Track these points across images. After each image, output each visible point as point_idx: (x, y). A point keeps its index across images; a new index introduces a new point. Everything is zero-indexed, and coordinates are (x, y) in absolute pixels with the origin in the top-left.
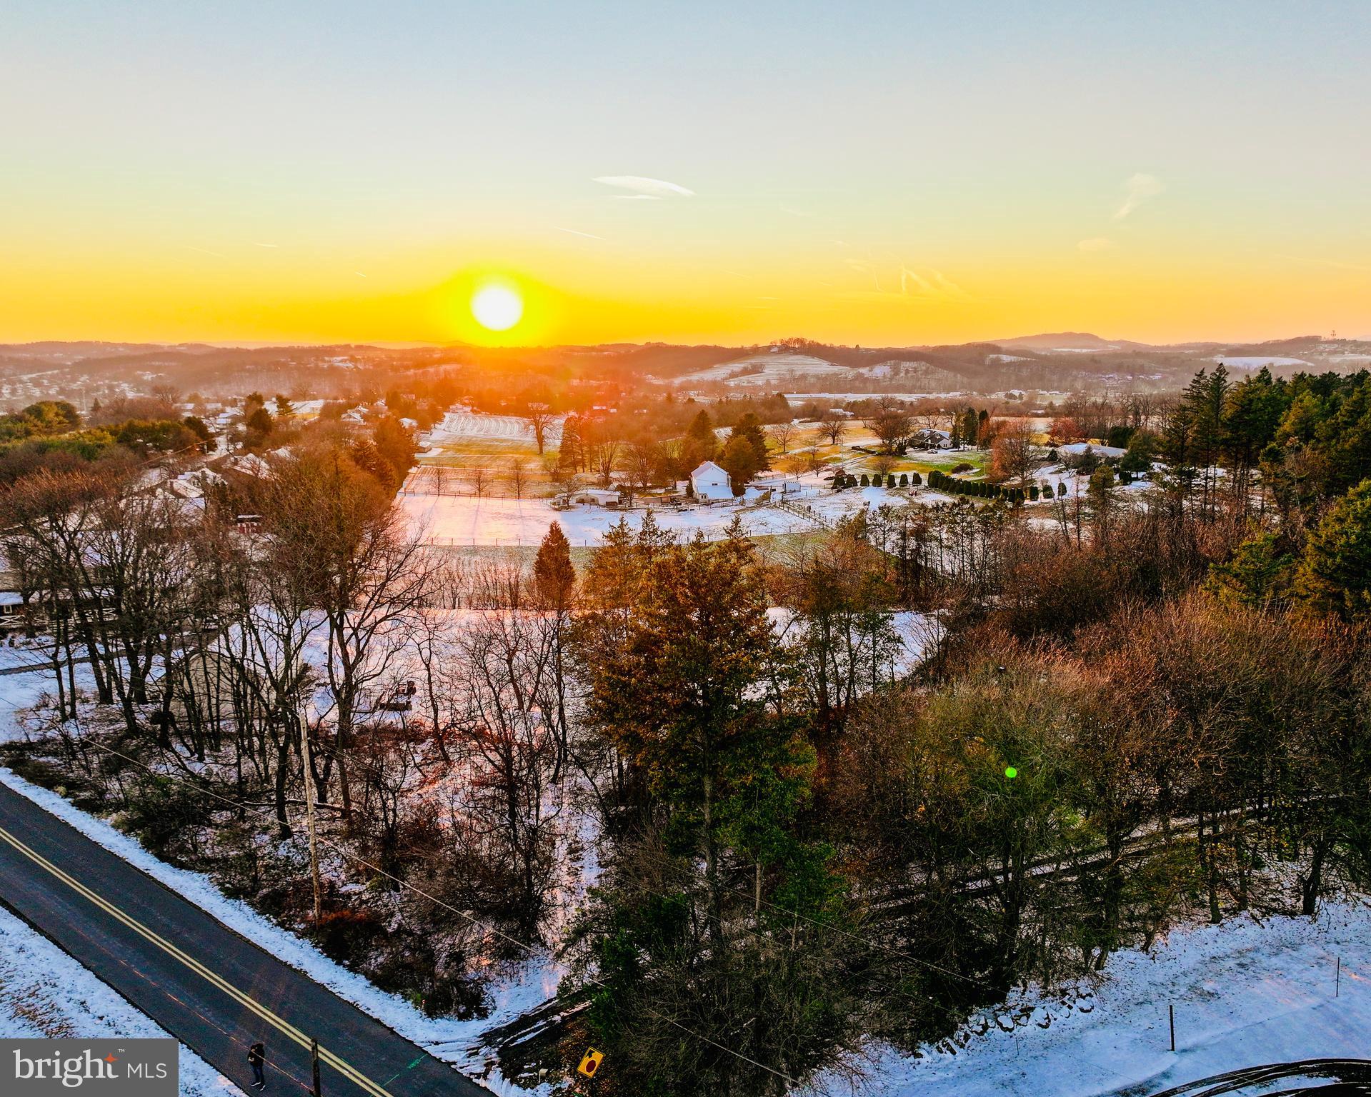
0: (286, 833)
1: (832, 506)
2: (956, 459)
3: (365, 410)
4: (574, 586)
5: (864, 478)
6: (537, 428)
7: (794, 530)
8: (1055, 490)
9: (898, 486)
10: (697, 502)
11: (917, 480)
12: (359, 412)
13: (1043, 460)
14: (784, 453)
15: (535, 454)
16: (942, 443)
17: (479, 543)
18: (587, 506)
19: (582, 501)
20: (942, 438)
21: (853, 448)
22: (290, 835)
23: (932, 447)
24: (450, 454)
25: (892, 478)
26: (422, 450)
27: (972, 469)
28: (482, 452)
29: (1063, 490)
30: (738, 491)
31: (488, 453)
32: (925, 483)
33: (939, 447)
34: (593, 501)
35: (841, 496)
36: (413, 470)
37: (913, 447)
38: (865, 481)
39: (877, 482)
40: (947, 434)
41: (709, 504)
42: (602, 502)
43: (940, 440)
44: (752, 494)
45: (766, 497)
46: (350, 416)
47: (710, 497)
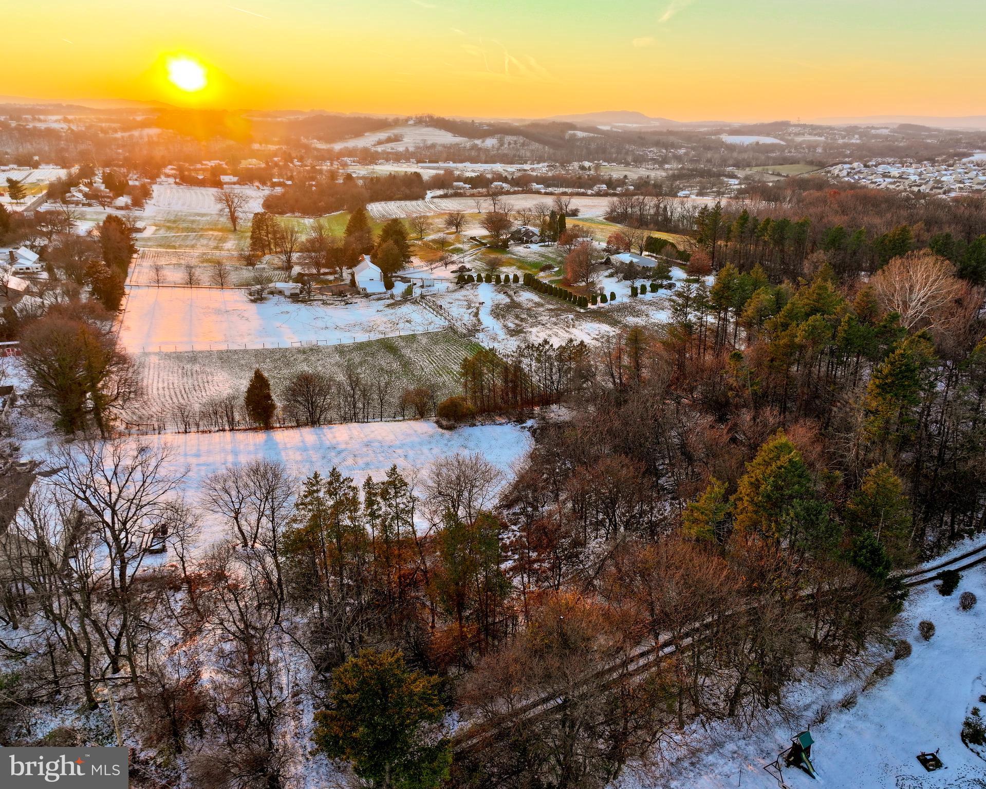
0: (93, 705)
1: (457, 303)
6: (231, 211)
7: (431, 329)
8: (609, 298)
9: (503, 284)
10: (359, 293)
11: (516, 278)
12: (80, 191)
13: (601, 263)
14: (421, 239)
15: (230, 231)
16: (533, 239)
17: (198, 348)
18: (277, 297)
19: (272, 293)
20: (534, 234)
21: (471, 238)
22: (96, 707)
23: (527, 242)
24: (162, 233)
25: (498, 277)
27: (553, 268)
28: (188, 230)
29: (613, 296)
30: (389, 285)
31: (193, 230)
32: (521, 282)
33: (532, 242)
34: (280, 293)
35: (463, 292)
37: (513, 240)
38: (480, 279)
39: (488, 280)
40: (536, 230)
41: (367, 296)
42: (287, 293)
43: (532, 236)
44: (399, 288)
45: (409, 291)
47: (369, 291)
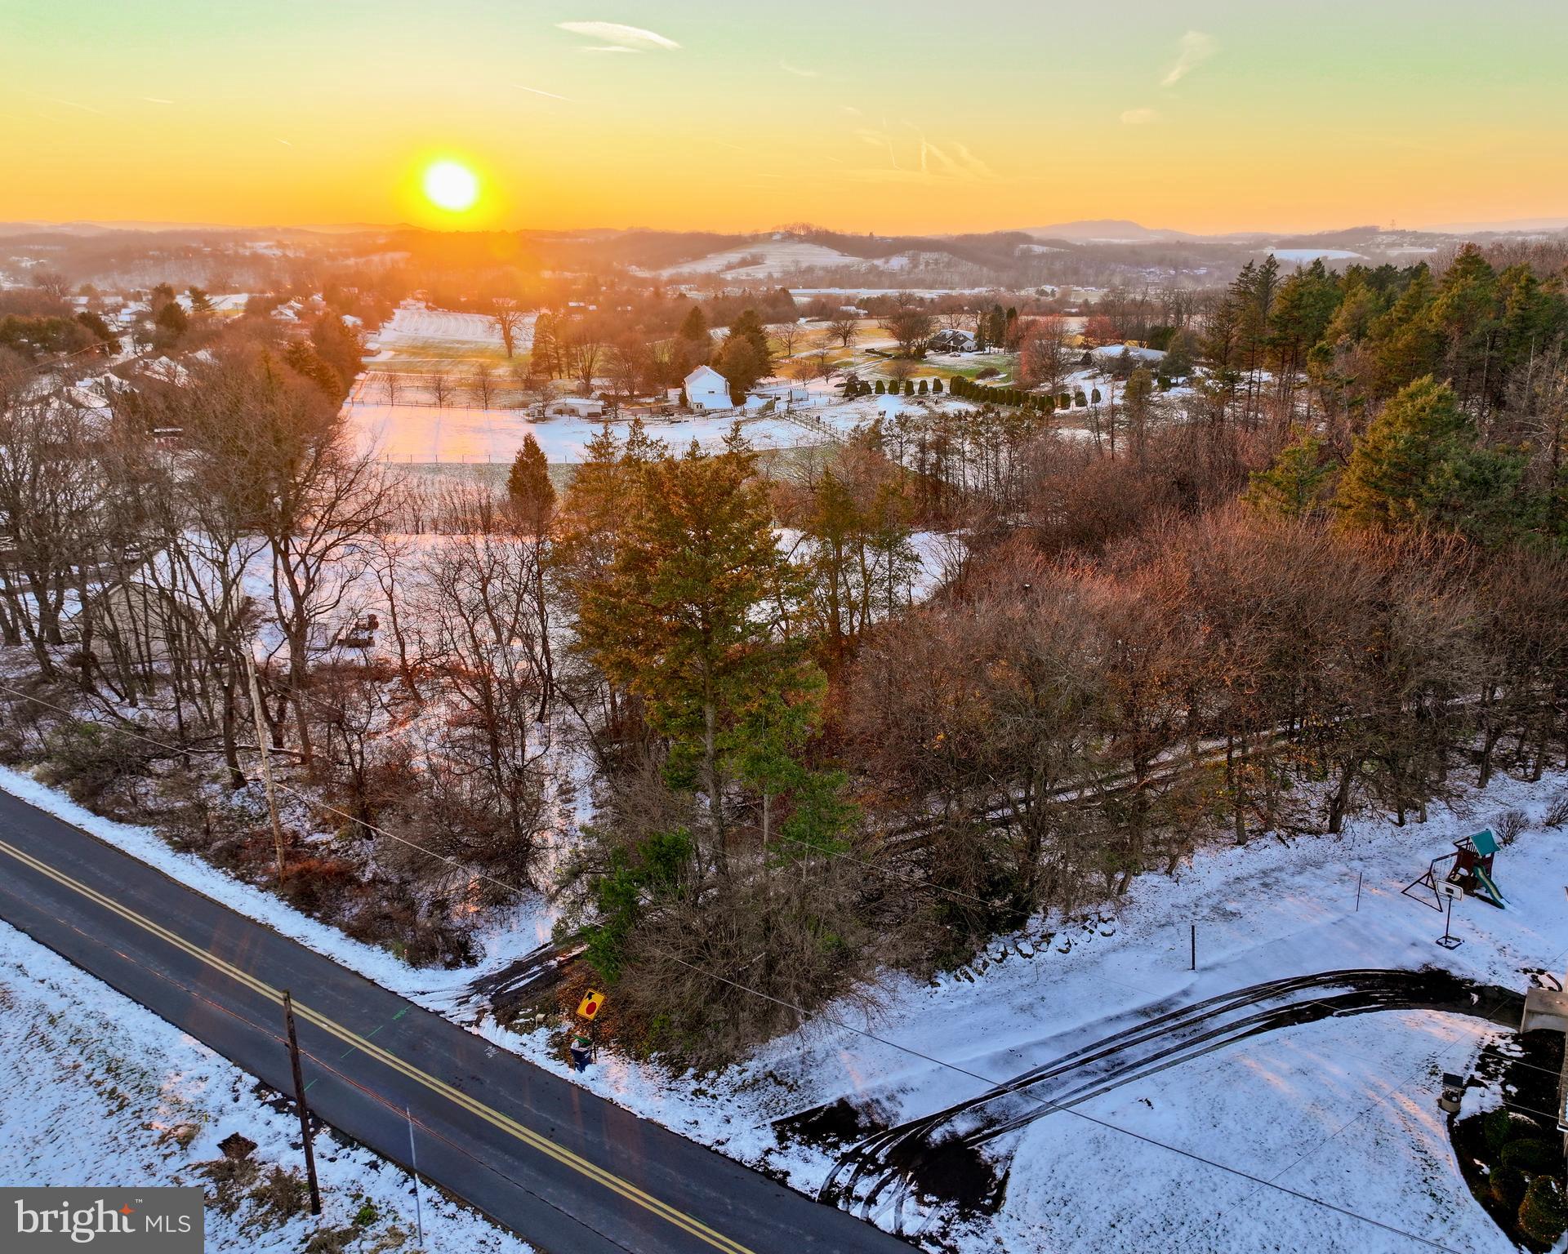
0: (239, 781)
1: (844, 416)
2: (980, 363)
3: (299, 306)
4: (554, 507)
5: (880, 385)
6: (504, 328)
7: (802, 443)
8: (1089, 397)
9: (916, 394)
10: (691, 412)
11: (938, 387)
12: (291, 308)
13: (1076, 363)
14: (789, 356)
15: (503, 358)
16: (965, 345)
17: (441, 460)
18: (566, 418)
19: (560, 412)
20: (966, 339)
21: (867, 351)
22: (245, 784)
23: (955, 349)
24: (403, 358)
25: (910, 385)
26: (370, 353)
27: (998, 374)
28: (441, 355)
29: (1097, 396)
30: (738, 400)
31: (448, 356)
32: (946, 390)
33: (962, 350)
34: (573, 412)
35: (853, 405)
36: (361, 376)
37: (933, 349)
38: (880, 389)
39: (894, 390)
40: (971, 335)
41: (705, 414)
42: (583, 412)
43: (963, 341)
44: (754, 403)
45: (770, 406)
46: (281, 313)
47: (707, 406)
